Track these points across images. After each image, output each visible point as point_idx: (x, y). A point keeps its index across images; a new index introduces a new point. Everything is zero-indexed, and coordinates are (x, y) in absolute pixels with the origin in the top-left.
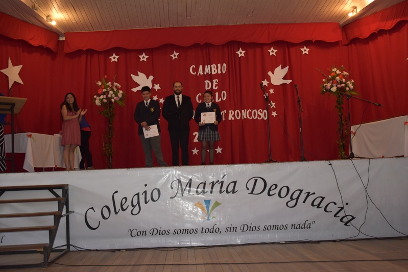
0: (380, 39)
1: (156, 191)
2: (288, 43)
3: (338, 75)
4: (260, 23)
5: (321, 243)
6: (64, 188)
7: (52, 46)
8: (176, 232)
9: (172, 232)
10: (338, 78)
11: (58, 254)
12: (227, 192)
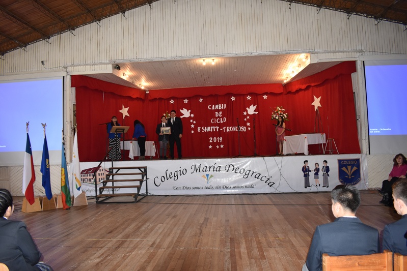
0: (301, 93)
1: (185, 171)
2: (256, 94)
3: (280, 111)
4: (242, 84)
5: (258, 195)
6: (145, 168)
7: (142, 97)
8: (194, 188)
9: (192, 188)
10: (279, 112)
11: (142, 197)
12: (216, 171)
